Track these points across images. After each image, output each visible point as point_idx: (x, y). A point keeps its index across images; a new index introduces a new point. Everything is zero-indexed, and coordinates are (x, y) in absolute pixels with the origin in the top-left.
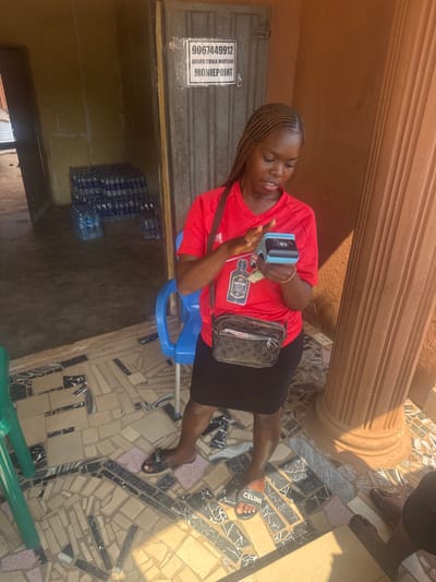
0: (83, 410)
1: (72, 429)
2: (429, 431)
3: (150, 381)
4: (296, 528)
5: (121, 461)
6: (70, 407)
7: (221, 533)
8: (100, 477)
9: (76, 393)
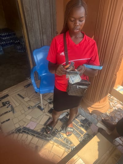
0: (11, 112)
1: (9, 120)
2: (113, 100)
3: (31, 99)
4: (84, 135)
5: (28, 127)
6: (7, 112)
7: (63, 142)
8: (22, 133)
9: (8, 107)
